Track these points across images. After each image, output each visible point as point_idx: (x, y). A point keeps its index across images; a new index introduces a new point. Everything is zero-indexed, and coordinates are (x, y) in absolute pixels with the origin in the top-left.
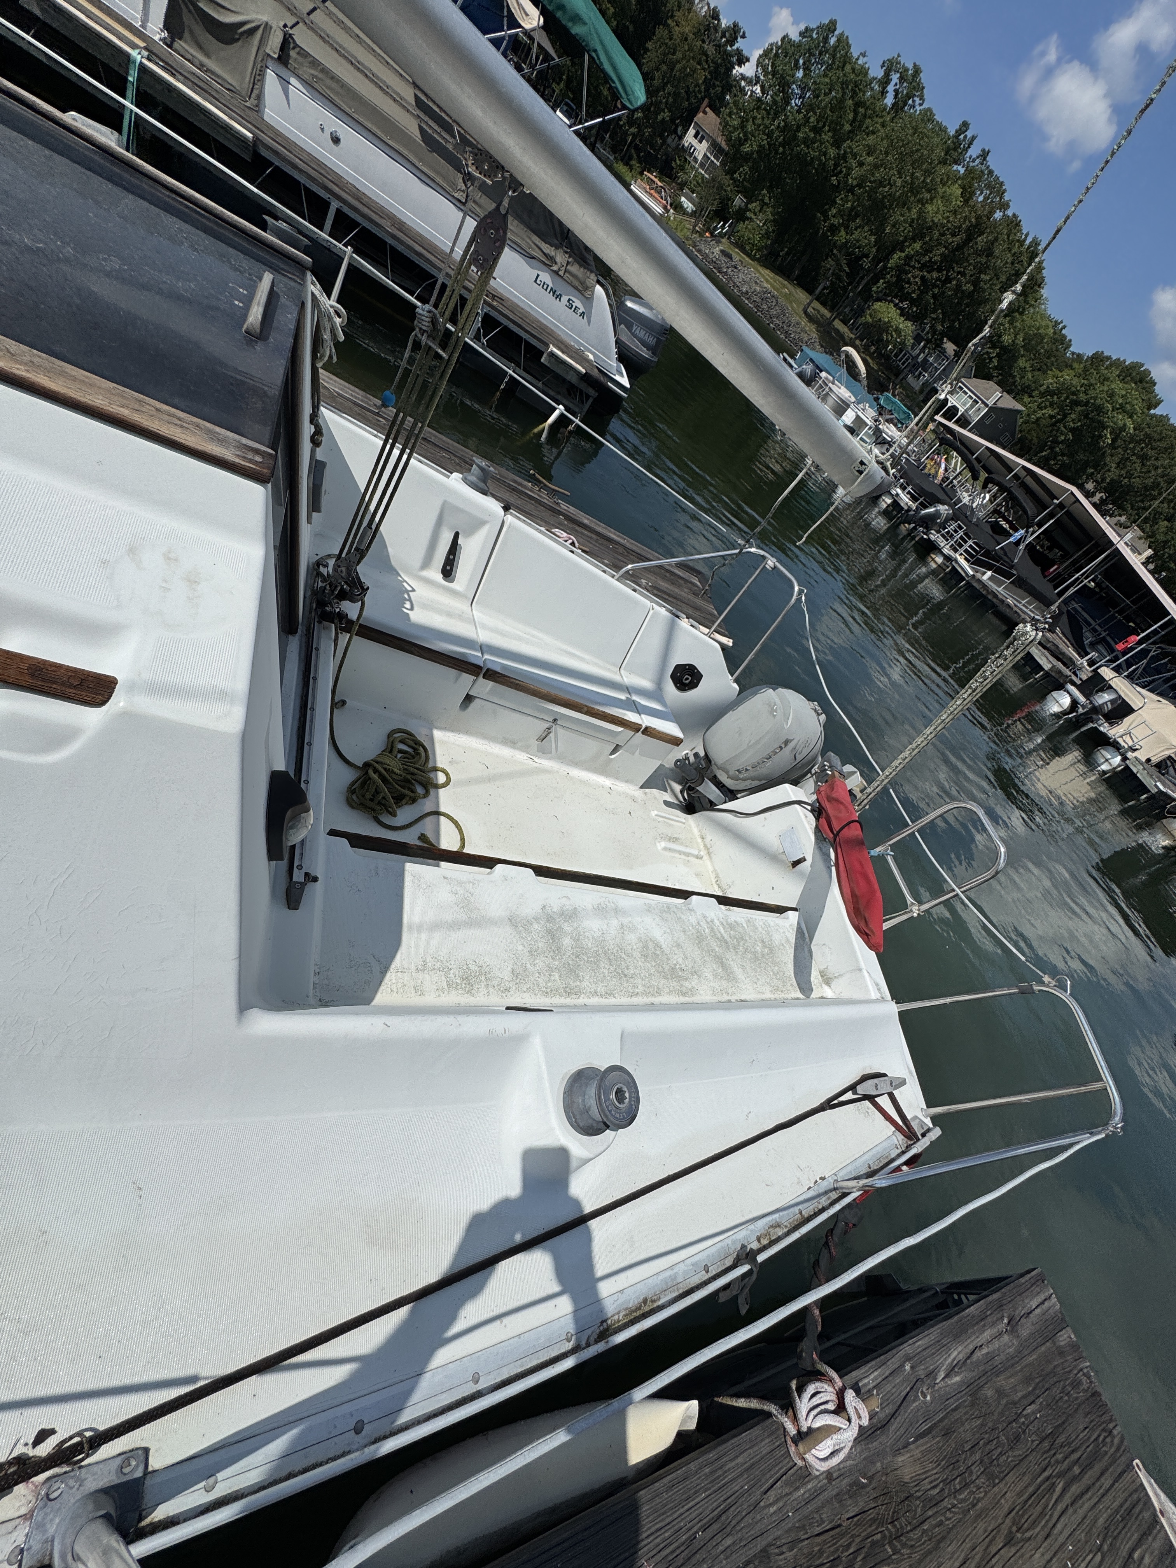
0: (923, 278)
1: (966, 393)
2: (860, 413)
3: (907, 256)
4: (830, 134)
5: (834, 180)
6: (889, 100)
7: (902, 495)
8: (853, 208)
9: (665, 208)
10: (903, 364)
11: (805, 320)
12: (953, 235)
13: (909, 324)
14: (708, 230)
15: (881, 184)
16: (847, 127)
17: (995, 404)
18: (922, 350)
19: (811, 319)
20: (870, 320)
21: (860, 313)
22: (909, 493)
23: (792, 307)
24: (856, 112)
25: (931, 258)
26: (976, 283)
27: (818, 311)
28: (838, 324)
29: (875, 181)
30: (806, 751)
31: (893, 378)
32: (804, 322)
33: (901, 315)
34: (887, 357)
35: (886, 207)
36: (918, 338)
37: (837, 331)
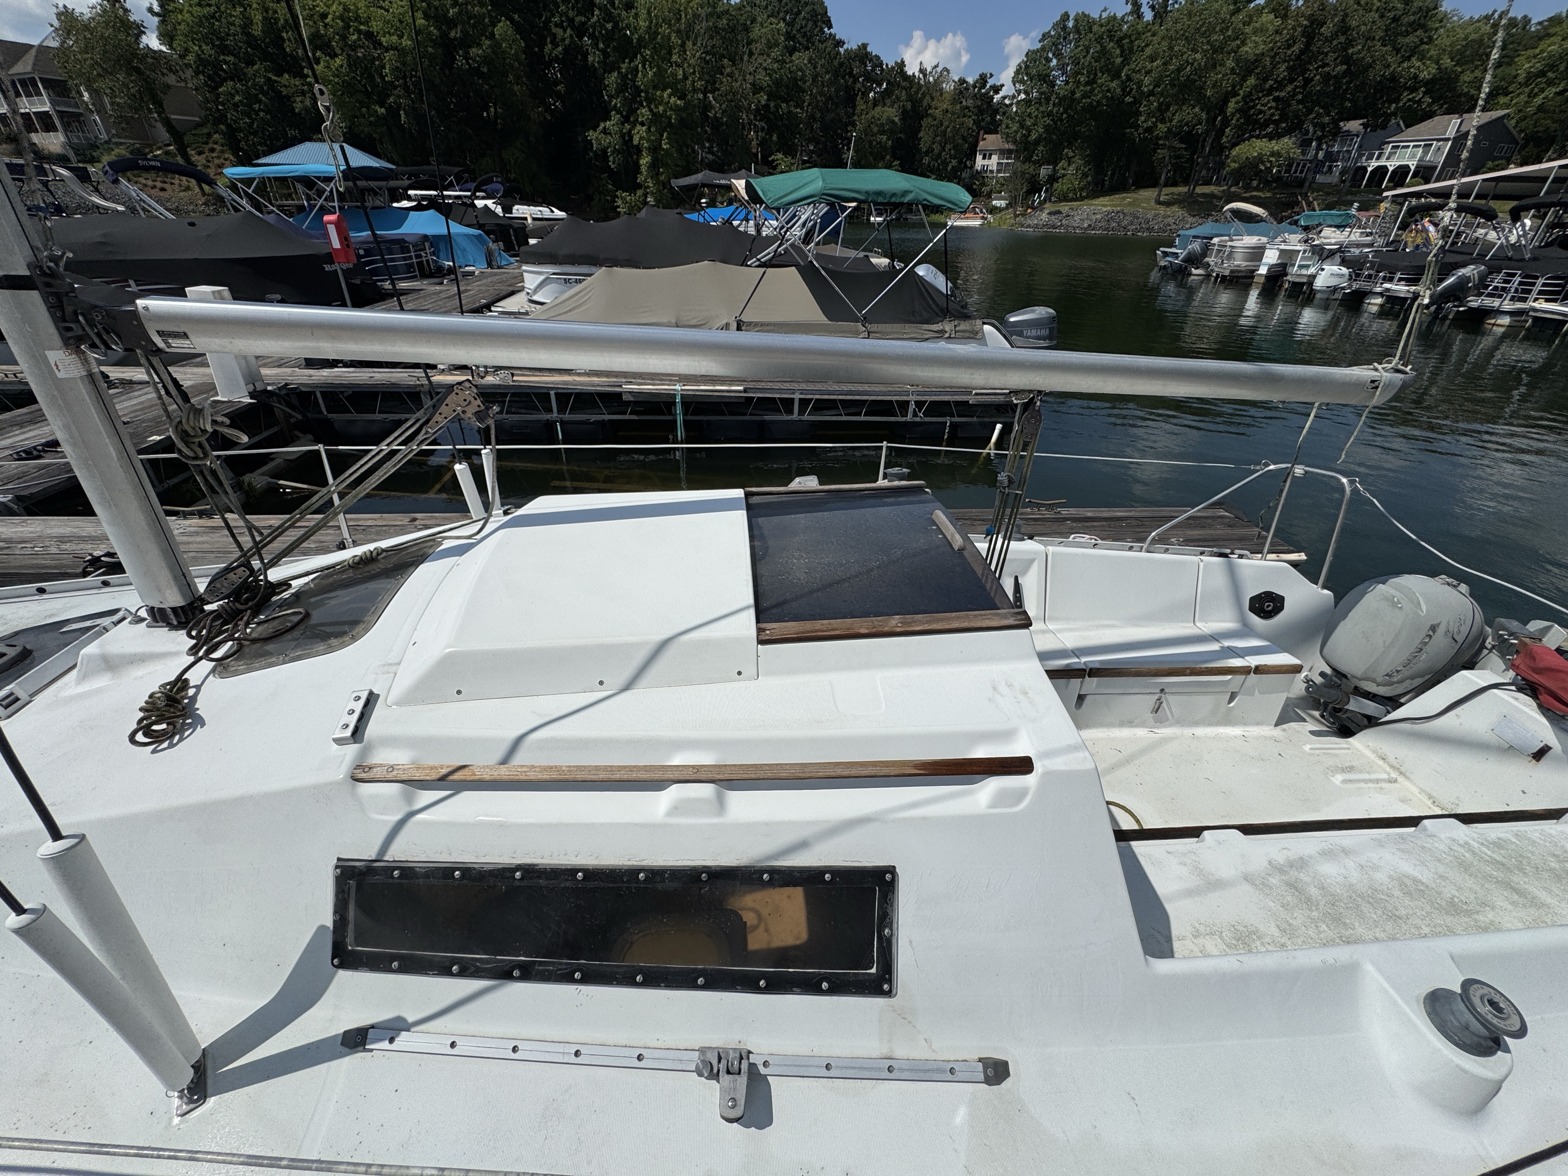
0: (1276, 99)
1: (1408, 146)
2: (1283, 247)
3: (1244, 98)
4: (1105, 75)
5: (1128, 99)
6: (1148, 15)
7: (1394, 287)
8: (1160, 104)
9: (983, 218)
10: (1302, 172)
11: (1162, 208)
12: (1289, 47)
13: (1286, 140)
14: (1028, 207)
15: (1179, 70)
16: (1119, 60)
17: (1458, 131)
18: (1319, 148)
19: (1168, 204)
20: (1237, 165)
21: (1222, 165)
22: (1400, 280)
23: (1143, 208)
24: (1121, 47)
25: (1276, 81)
26: (1347, 60)
27: (1172, 193)
28: (1200, 190)
29: (1172, 72)
30: (1465, 630)
31: (1298, 191)
32: (1162, 210)
33: (1270, 140)
34: (1278, 179)
35: (1196, 81)
36: (1305, 144)
37: (1204, 195)
